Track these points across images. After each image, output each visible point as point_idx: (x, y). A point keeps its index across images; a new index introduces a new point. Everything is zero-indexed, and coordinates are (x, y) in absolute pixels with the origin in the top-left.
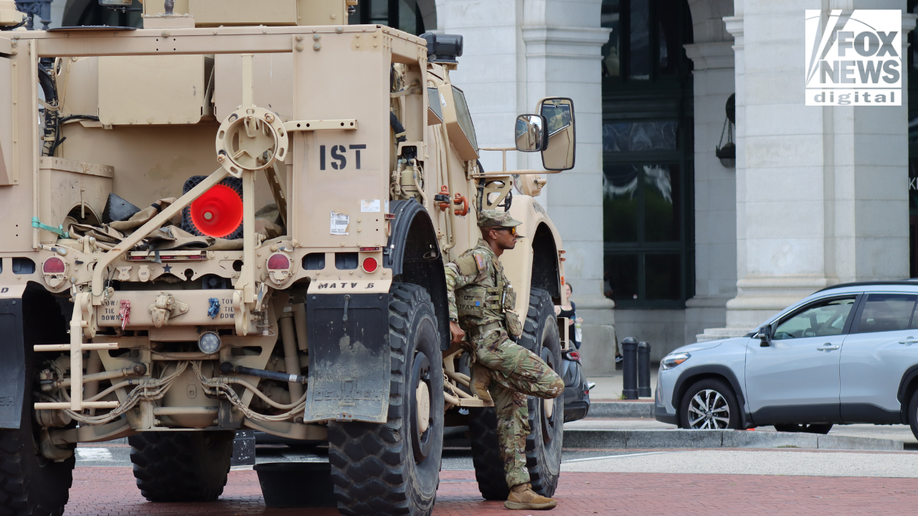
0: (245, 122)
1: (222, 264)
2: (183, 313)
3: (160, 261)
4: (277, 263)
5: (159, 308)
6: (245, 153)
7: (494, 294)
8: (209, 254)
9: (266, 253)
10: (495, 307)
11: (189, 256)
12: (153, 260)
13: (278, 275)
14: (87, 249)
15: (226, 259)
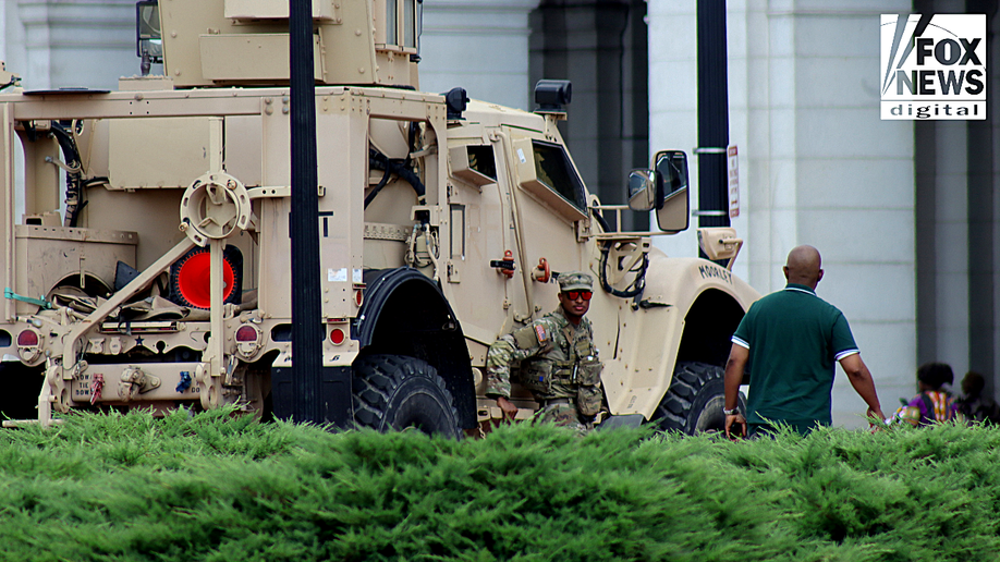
0: (208, 189)
1: (193, 335)
2: (156, 388)
3: (129, 333)
4: (245, 334)
5: (123, 381)
6: (211, 221)
7: (565, 367)
8: (180, 325)
9: (236, 324)
10: (564, 381)
11: (160, 328)
12: (123, 331)
13: (246, 347)
14: (64, 320)
15: (197, 330)
